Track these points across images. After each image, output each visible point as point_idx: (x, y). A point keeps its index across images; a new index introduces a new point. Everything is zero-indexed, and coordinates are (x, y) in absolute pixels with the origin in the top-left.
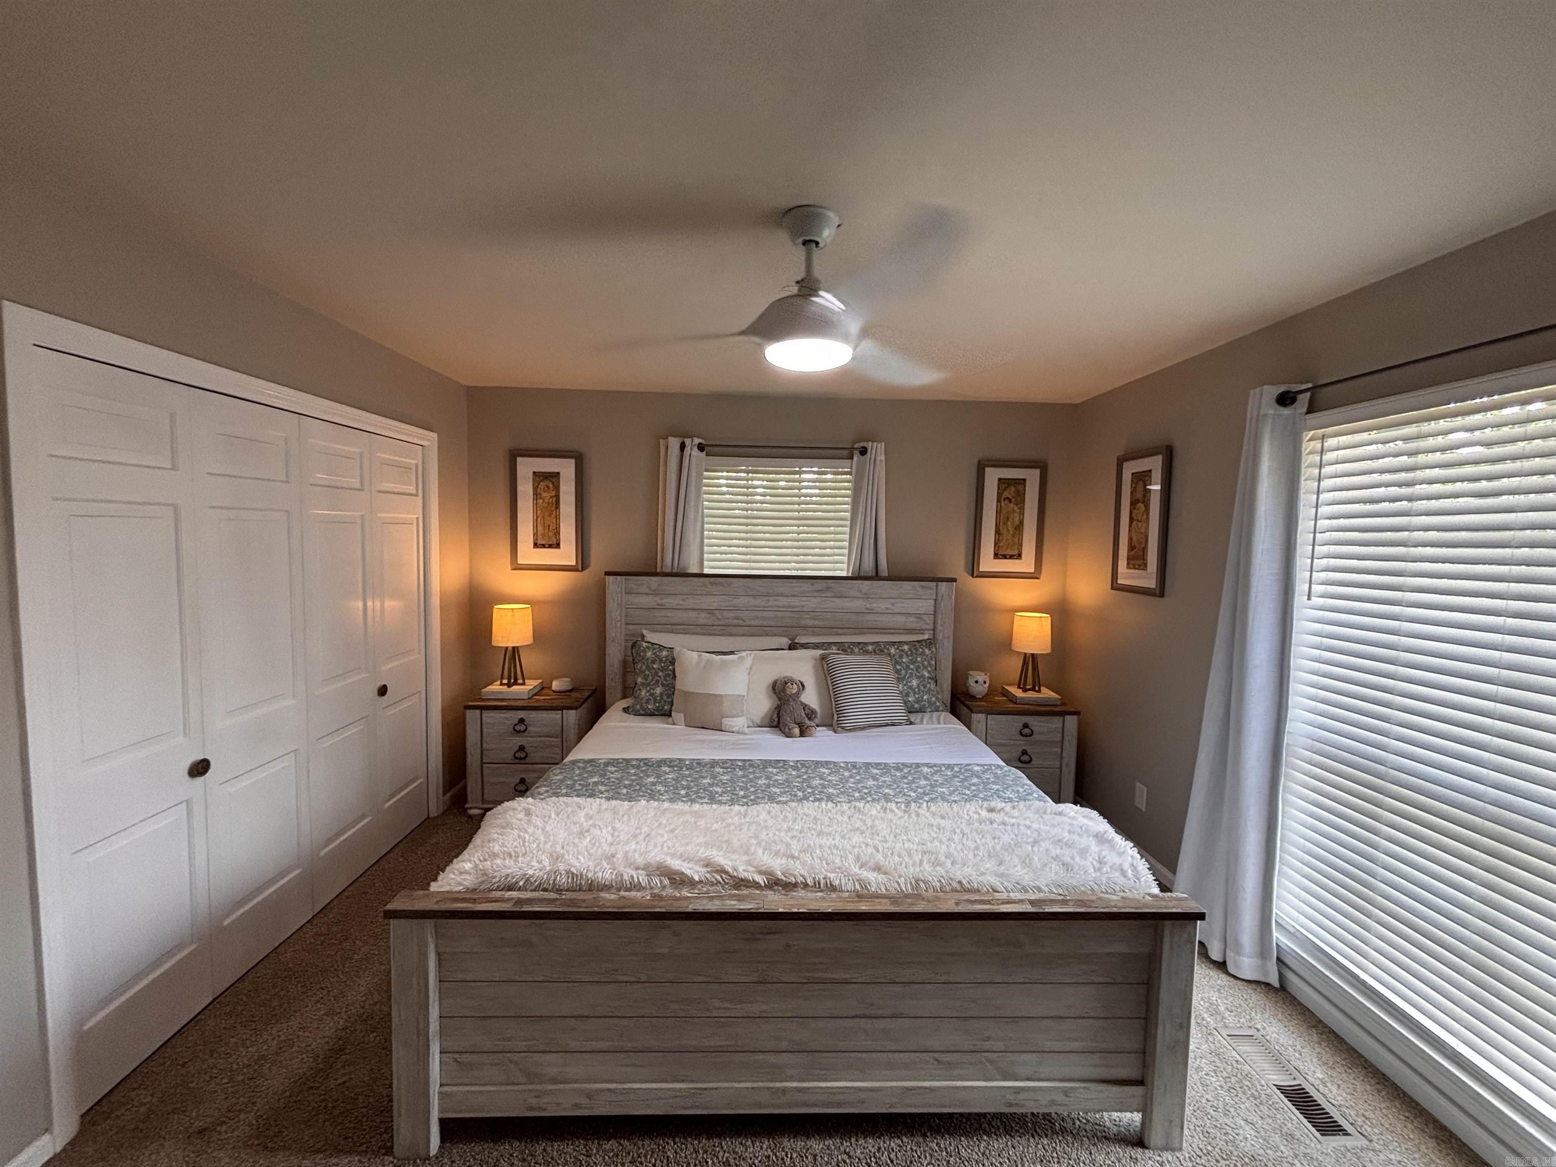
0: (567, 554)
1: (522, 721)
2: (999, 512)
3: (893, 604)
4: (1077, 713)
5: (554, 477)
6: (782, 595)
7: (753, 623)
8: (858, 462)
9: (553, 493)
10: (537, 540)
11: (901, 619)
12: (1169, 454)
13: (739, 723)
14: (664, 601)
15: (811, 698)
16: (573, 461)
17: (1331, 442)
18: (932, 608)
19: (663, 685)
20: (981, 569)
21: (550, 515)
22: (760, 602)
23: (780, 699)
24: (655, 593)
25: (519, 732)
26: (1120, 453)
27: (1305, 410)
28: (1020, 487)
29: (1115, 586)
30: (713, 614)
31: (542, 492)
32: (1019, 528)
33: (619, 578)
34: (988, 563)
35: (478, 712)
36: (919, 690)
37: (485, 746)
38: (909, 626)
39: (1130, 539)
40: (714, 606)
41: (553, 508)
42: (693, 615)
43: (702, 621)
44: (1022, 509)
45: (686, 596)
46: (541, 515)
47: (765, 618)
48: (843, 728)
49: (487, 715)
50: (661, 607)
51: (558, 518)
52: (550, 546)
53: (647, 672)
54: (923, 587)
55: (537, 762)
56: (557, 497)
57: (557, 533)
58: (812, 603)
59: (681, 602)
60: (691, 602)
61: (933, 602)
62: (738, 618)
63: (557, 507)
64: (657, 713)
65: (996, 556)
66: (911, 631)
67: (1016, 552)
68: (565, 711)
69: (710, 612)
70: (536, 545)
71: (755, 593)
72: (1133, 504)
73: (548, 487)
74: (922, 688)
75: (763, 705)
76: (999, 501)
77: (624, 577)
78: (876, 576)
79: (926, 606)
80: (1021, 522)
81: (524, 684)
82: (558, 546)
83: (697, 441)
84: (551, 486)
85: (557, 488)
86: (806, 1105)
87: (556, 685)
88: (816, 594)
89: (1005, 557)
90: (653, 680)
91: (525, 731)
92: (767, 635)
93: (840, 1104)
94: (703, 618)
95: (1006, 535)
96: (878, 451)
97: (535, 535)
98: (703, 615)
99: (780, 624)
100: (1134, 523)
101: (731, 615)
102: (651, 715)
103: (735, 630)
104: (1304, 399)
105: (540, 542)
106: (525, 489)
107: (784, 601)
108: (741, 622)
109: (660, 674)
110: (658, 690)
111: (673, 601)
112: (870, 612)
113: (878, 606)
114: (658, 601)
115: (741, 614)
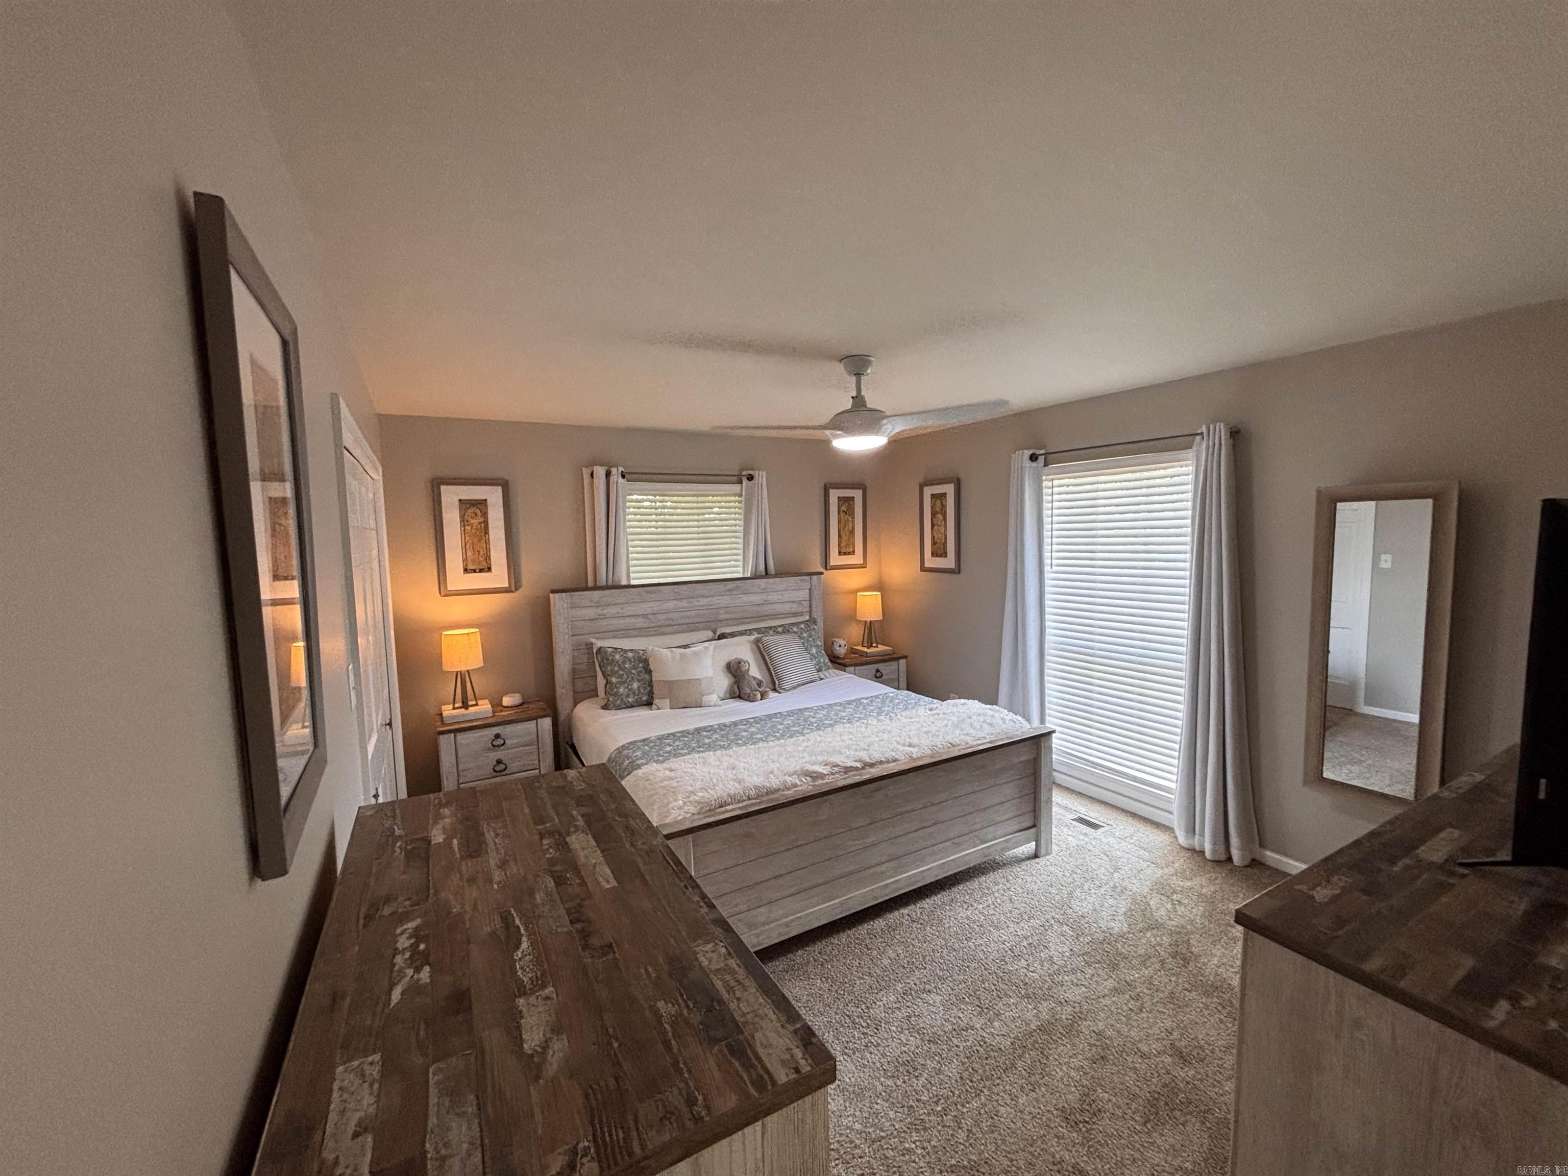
0: (499, 576)
1: (497, 736)
2: (839, 521)
3: (782, 595)
4: (906, 657)
5: (481, 505)
6: (703, 596)
7: (680, 622)
8: (747, 485)
9: (482, 520)
10: (467, 565)
11: (786, 608)
12: (958, 483)
13: (714, 698)
14: (605, 612)
15: (755, 671)
16: (499, 489)
17: (1056, 482)
18: (808, 596)
19: (639, 681)
20: (831, 564)
21: (480, 540)
22: (684, 603)
23: (735, 676)
24: (598, 605)
25: (499, 746)
26: (921, 481)
27: (1043, 464)
28: (851, 503)
29: (923, 569)
30: (647, 618)
31: (469, 519)
32: (852, 532)
33: (564, 594)
34: (835, 559)
35: (452, 735)
36: (817, 655)
37: (461, 767)
38: (794, 610)
39: (933, 538)
40: (649, 611)
41: (483, 534)
43: (638, 626)
44: (853, 518)
45: (623, 605)
46: (470, 541)
47: (688, 617)
48: (784, 689)
49: (460, 737)
50: (603, 617)
51: (487, 542)
52: (481, 571)
53: (621, 672)
54: (801, 580)
55: (515, 771)
56: (486, 522)
57: (488, 558)
58: (725, 600)
59: (620, 611)
60: (629, 610)
61: (808, 591)
62: (667, 619)
63: (486, 532)
64: (635, 704)
65: (840, 553)
66: (795, 615)
67: (851, 550)
68: (539, 720)
69: (645, 616)
70: (466, 570)
71: (681, 596)
72: (934, 515)
73: (476, 514)
74: (819, 654)
76: (839, 513)
77: (568, 593)
78: (767, 574)
79: (804, 594)
80: (853, 528)
81: (476, 705)
82: (489, 569)
83: (621, 469)
84: (478, 512)
85: (485, 514)
87: (507, 701)
88: (727, 593)
89: (845, 554)
90: (628, 678)
91: (503, 744)
92: (692, 631)
94: (640, 623)
95: (845, 538)
96: (761, 477)
97: (465, 560)
98: (640, 620)
99: (702, 620)
100: (935, 527)
101: (665, 616)
102: (632, 706)
104: (1041, 459)
105: (470, 567)
106: (451, 517)
107: (704, 601)
108: (671, 622)
109: (634, 671)
110: (635, 685)
111: (613, 610)
112: (766, 602)
113: (773, 597)
114: (600, 612)
115: (671, 616)
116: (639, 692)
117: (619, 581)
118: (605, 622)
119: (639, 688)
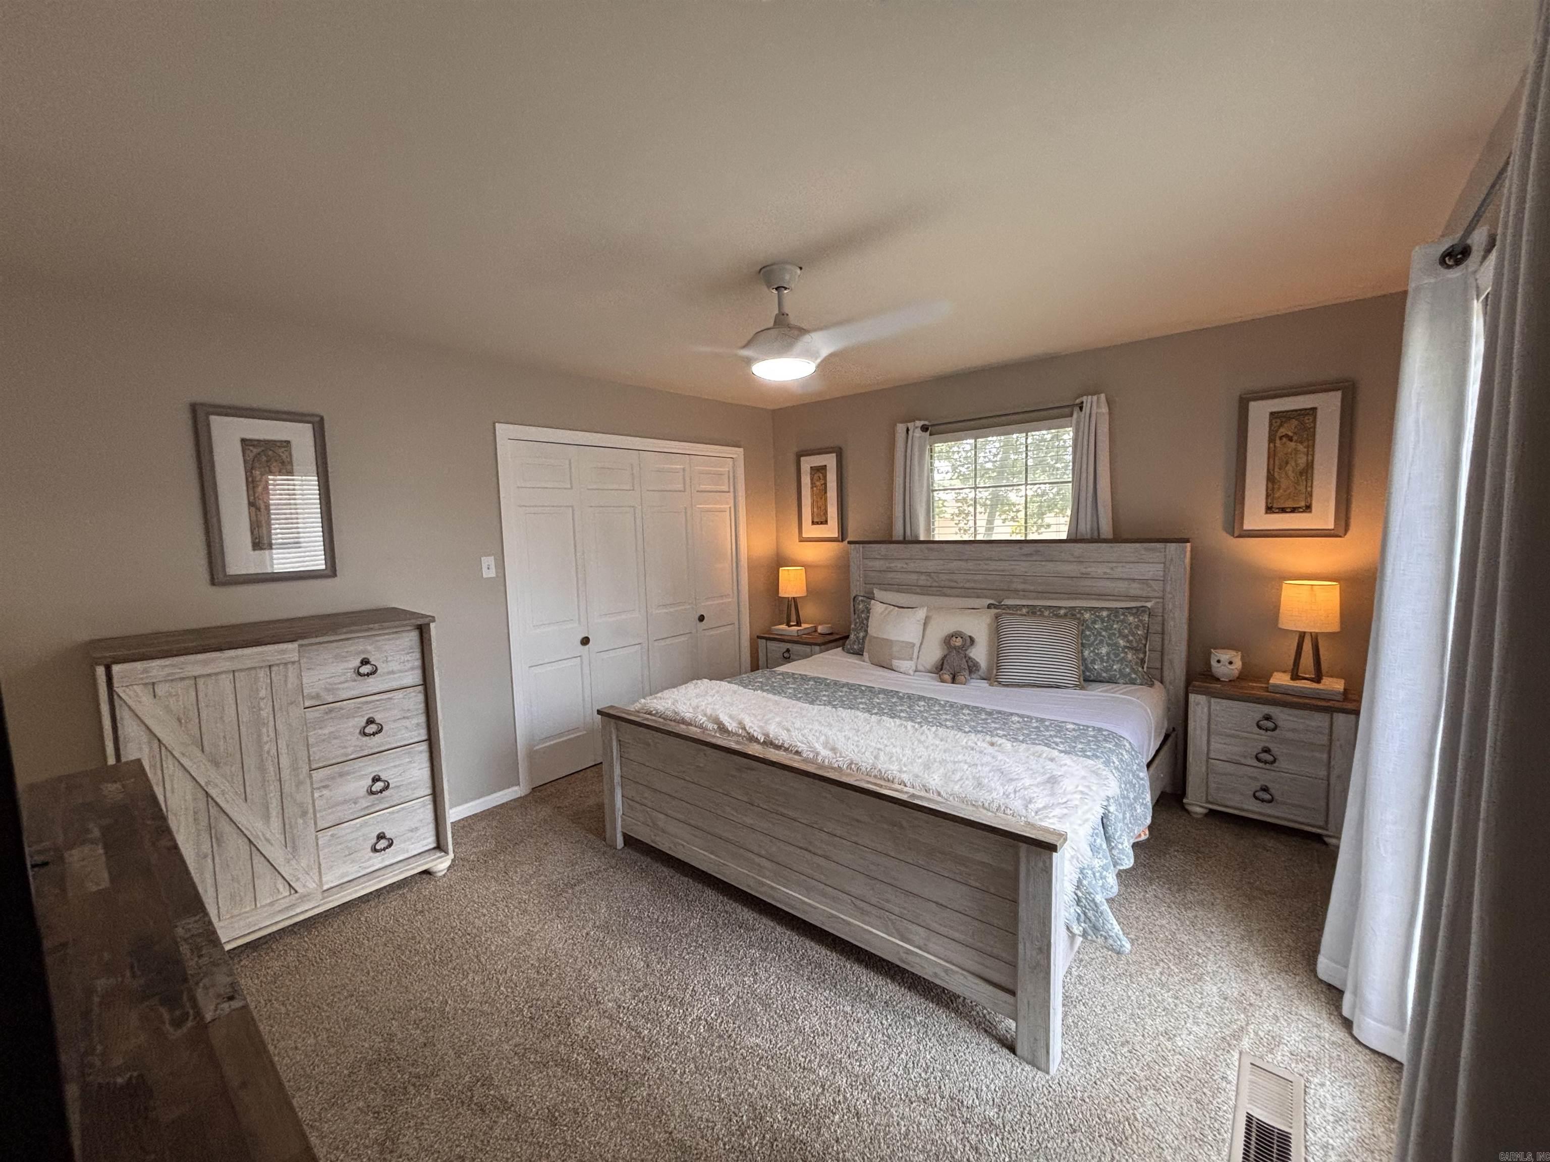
0: (831, 529)
1: (788, 650)
2: (1272, 455)
3: (1112, 569)
5: (822, 469)
6: (990, 559)
7: (967, 585)
8: (1077, 418)
9: (823, 482)
10: (814, 518)
11: (1121, 587)
13: (906, 665)
14: (892, 565)
16: (834, 455)
18: (1161, 573)
19: (865, 631)
20: (1246, 527)
21: (821, 499)
22: (970, 565)
23: (951, 651)
24: (885, 558)
28: (1308, 420)
30: (930, 576)
31: (816, 482)
32: (1307, 472)
33: (859, 545)
34: (1257, 519)
36: (1109, 658)
40: (931, 569)
41: (823, 493)
42: (914, 577)
43: (921, 583)
44: (1311, 448)
45: (909, 561)
46: (816, 499)
47: (975, 581)
50: (890, 570)
51: (826, 500)
52: (822, 523)
53: (857, 620)
54: (1146, 549)
56: (825, 484)
57: (826, 512)
58: (1022, 567)
59: (905, 566)
60: (912, 566)
61: (1160, 565)
62: (953, 581)
63: (826, 492)
64: (857, 653)
65: (1269, 509)
67: (1303, 504)
69: (928, 574)
70: (813, 523)
71: (965, 557)
73: (819, 477)
74: (1112, 656)
75: (933, 653)
76: (1271, 440)
77: (862, 545)
78: (1097, 539)
79: (1152, 570)
80: (1310, 466)
81: (799, 626)
82: (826, 522)
83: (919, 423)
84: (821, 476)
85: (825, 477)
86: (774, 898)
87: (820, 629)
88: (1025, 558)
89: (1283, 510)
90: (859, 626)
91: (788, 658)
93: (793, 908)
94: (923, 580)
95: (1284, 483)
97: (813, 515)
98: (923, 577)
101: (946, 577)
102: (854, 653)
103: (948, 591)
105: (816, 520)
106: (806, 480)
107: (993, 565)
108: (955, 584)
109: (865, 622)
110: (862, 634)
111: (899, 565)
114: (889, 565)
115: (955, 577)
117: (917, 536)
118: (891, 575)
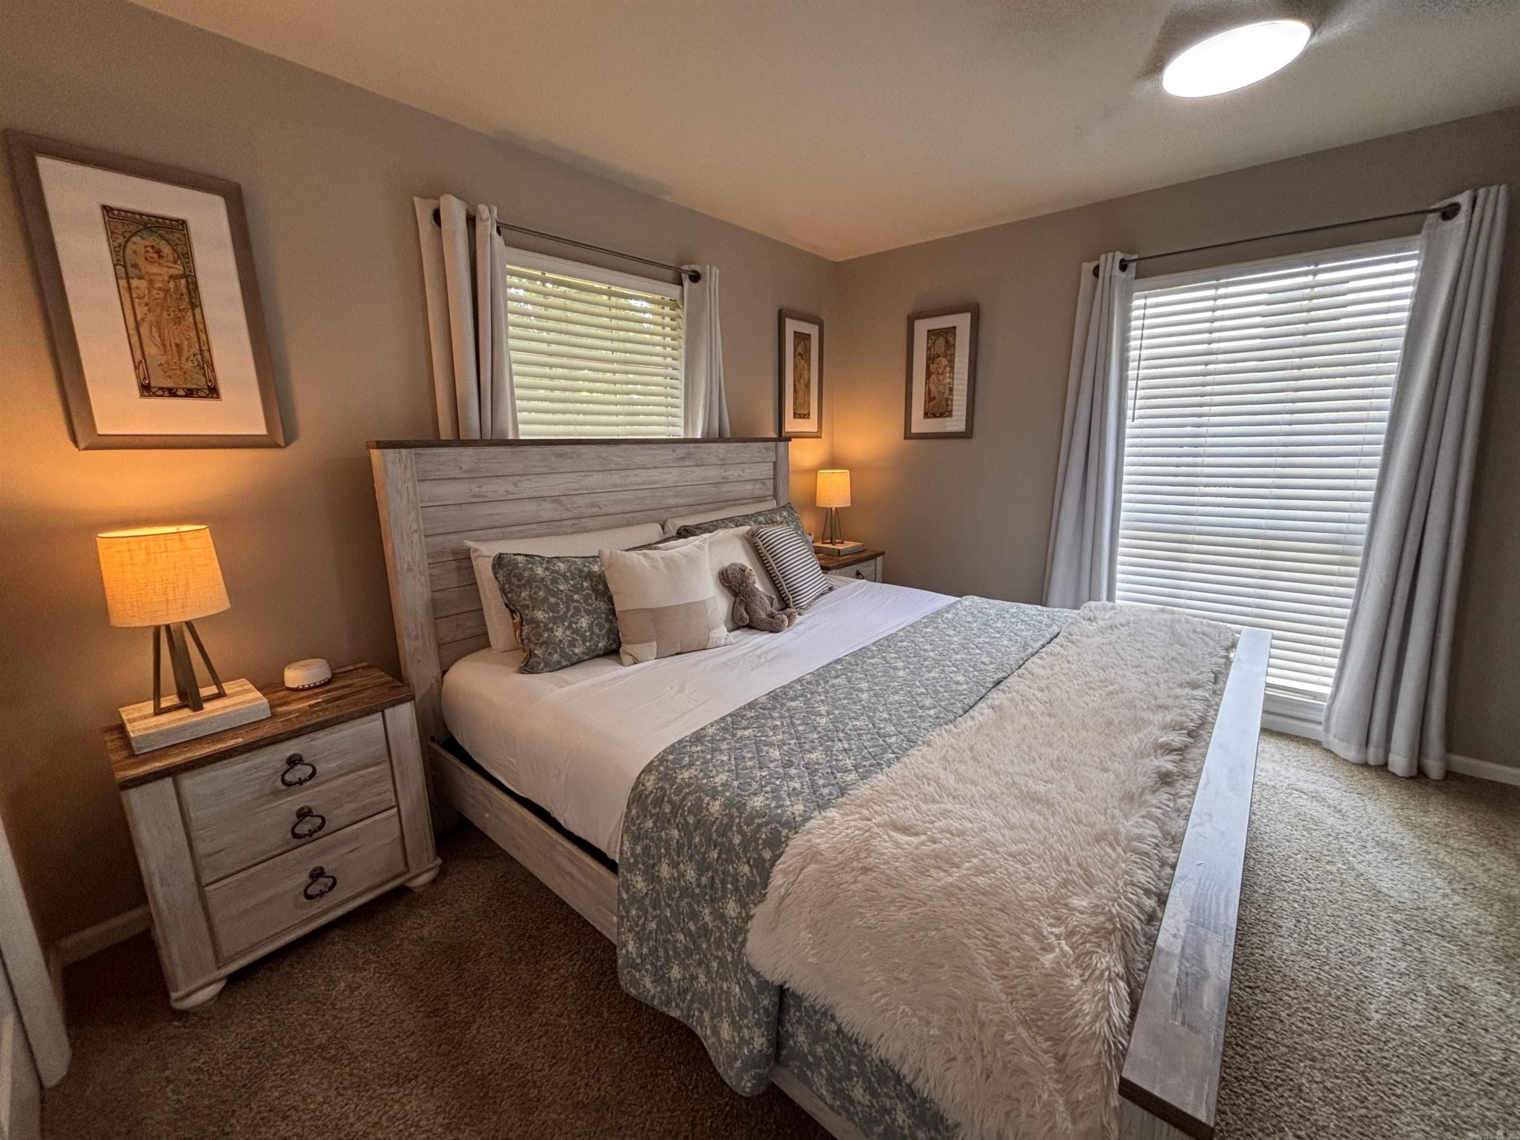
0: (239, 409)
1: (294, 761)
2: (795, 368)
3: (742, 470)
4: (882, 554)
7: (611, 510)
8: (690, 289)
10: (147, 376)
12: (976, 311)
13: (724, 633)
14: (484, 489)
16: (218, 200)
17: (1150, 301)
18: (771, 472)
19: (588, 613)
20: (787, 430)
21: (178, 321)
22: (616, 478)
23: (736, 594)
24: (471, 476)
25: (301, 782)
26: (909, 312)
27: (1134, 276)
28: (807, 343)
29: (909, 435)
30: (559, 502)
31: (141, 263)
32: (808, 386)
34: (792, 425)
35: (168, 782)
37: (202, 848)
38: (758, 493)
39: (928, 392)
40: (563, 490)
41: (185, 305)
42: (532, 506)
43: (546, 516)
44: (809, 367)
45: (517, 478)
46: (151, 317)
47: (623, 501)
49: (189, 782)
50: (479, 500)
51: (200, 328)
52: (190, 393)
53: (552, 600)
54: (766, 448)
55: (344, 823)
57: (206, 364)
58: (672, 476)
59: (511, 488)
60: (527, 487)
61: (772, 464)
62: (592, 505)
64: (586, 657)
65: (795, 415)
66: (760, 499)
67: (807, 411)
68: (388, 712)
69: (556, 499)
70: (146, 389)
71: (612, 466)
72: (931, 359)
73: (158, 252)
76: (795, 357)
77: (413, 450)
78: (721, 439)
79: (766, 470)
80: (809, 379)
81: (221, 695)
84: (166, 250)
85: (186, 256)
87: (294, 677)
89: (800, 416)
90: (568, 610)
91: (312, 776)
92: (629, 525)
94: (548, 511)
95: (800, 394)
96: (712, 279)
97: (140, 364)
98: (547, 505)
99: (639, 508)
100: (933, 377)
101: (588, 500)
102: (580, 661)
103: (590, 523)
104: (1132, 267)
106: (82, 249)
107: (644, 475)
108: (596, 510)
109: (576, 597)
110: (584, 622)
111: (498, 488)
112: (725, 481)
113: (733, 473)
114: (476, 490)
116: (592, 633)
117: (506, 433)
118: (483, 510)
119: (591, 627)
